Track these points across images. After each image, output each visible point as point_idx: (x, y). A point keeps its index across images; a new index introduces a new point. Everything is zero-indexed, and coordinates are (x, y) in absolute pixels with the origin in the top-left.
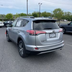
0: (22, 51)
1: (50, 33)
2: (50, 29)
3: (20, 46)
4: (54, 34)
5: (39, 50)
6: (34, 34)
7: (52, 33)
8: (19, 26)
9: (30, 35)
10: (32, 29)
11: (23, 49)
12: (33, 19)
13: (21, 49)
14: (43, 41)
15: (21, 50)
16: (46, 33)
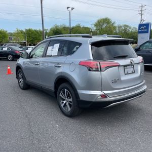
0: (67, 104)
1: (126, 66)
2: (124, 57)
3: (61, 95)
4: (131, 67)
5: (108, 99)
6: (98, 68)
7: (129, 65)
8: (56, 54)
9: (90, 70)
10: (92, 58)
11: (71, 100)
12: (90, 39)
13: (64, 100)
14: (115, 82)
15: (65, 102)
16: (119, 66)
